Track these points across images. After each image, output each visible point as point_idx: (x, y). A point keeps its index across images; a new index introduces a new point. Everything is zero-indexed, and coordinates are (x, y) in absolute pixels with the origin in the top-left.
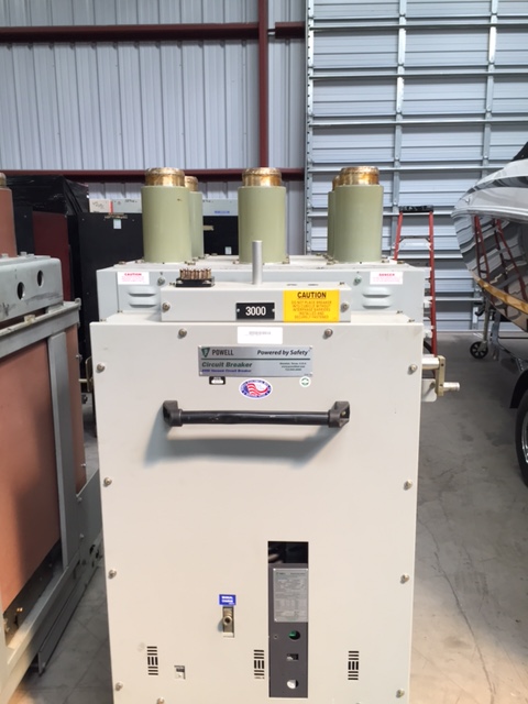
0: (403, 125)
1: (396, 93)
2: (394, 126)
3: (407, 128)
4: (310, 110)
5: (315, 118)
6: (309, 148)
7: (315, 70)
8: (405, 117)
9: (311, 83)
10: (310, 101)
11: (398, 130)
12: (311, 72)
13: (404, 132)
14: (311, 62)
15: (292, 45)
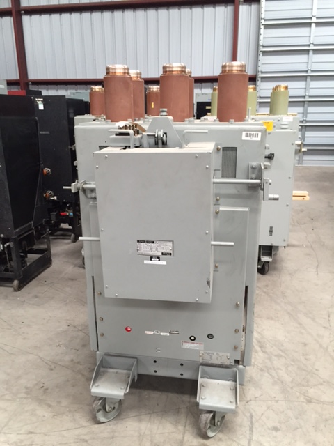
0: (314, 50)
1: (310, 32)
2: (308, 51)
3: (316, 51)
4: (261, 43)
5: (264, 47)
6: (260, 63)
7: (265, 20)
8: (315, 45)
9: (262, 27)
10: (261, 37)
11: (311, 53)
12: (263, 22)
13: (314, 54)
14: (263, 16)
15: (253, 6)
